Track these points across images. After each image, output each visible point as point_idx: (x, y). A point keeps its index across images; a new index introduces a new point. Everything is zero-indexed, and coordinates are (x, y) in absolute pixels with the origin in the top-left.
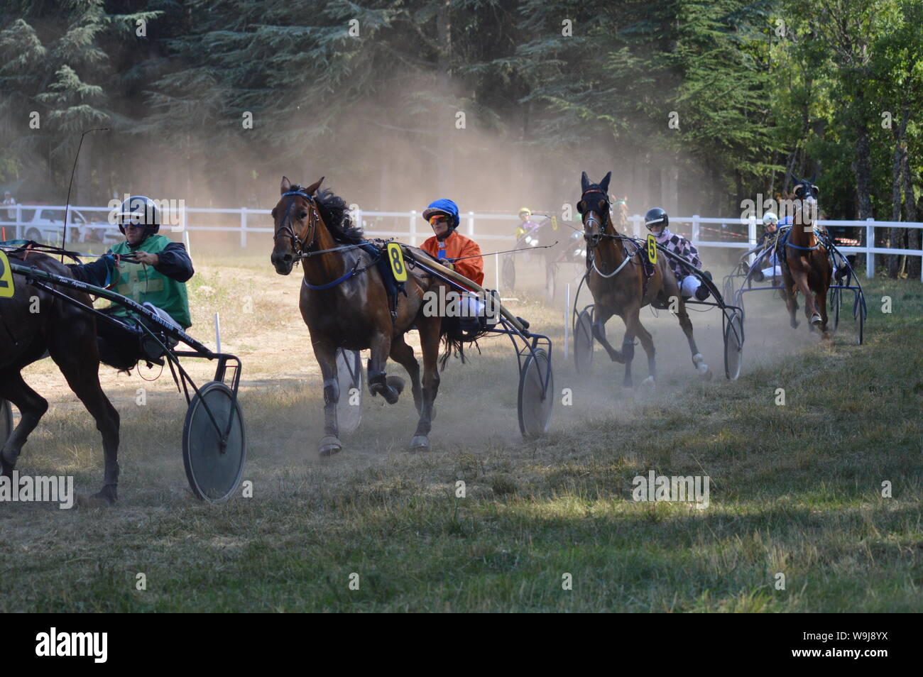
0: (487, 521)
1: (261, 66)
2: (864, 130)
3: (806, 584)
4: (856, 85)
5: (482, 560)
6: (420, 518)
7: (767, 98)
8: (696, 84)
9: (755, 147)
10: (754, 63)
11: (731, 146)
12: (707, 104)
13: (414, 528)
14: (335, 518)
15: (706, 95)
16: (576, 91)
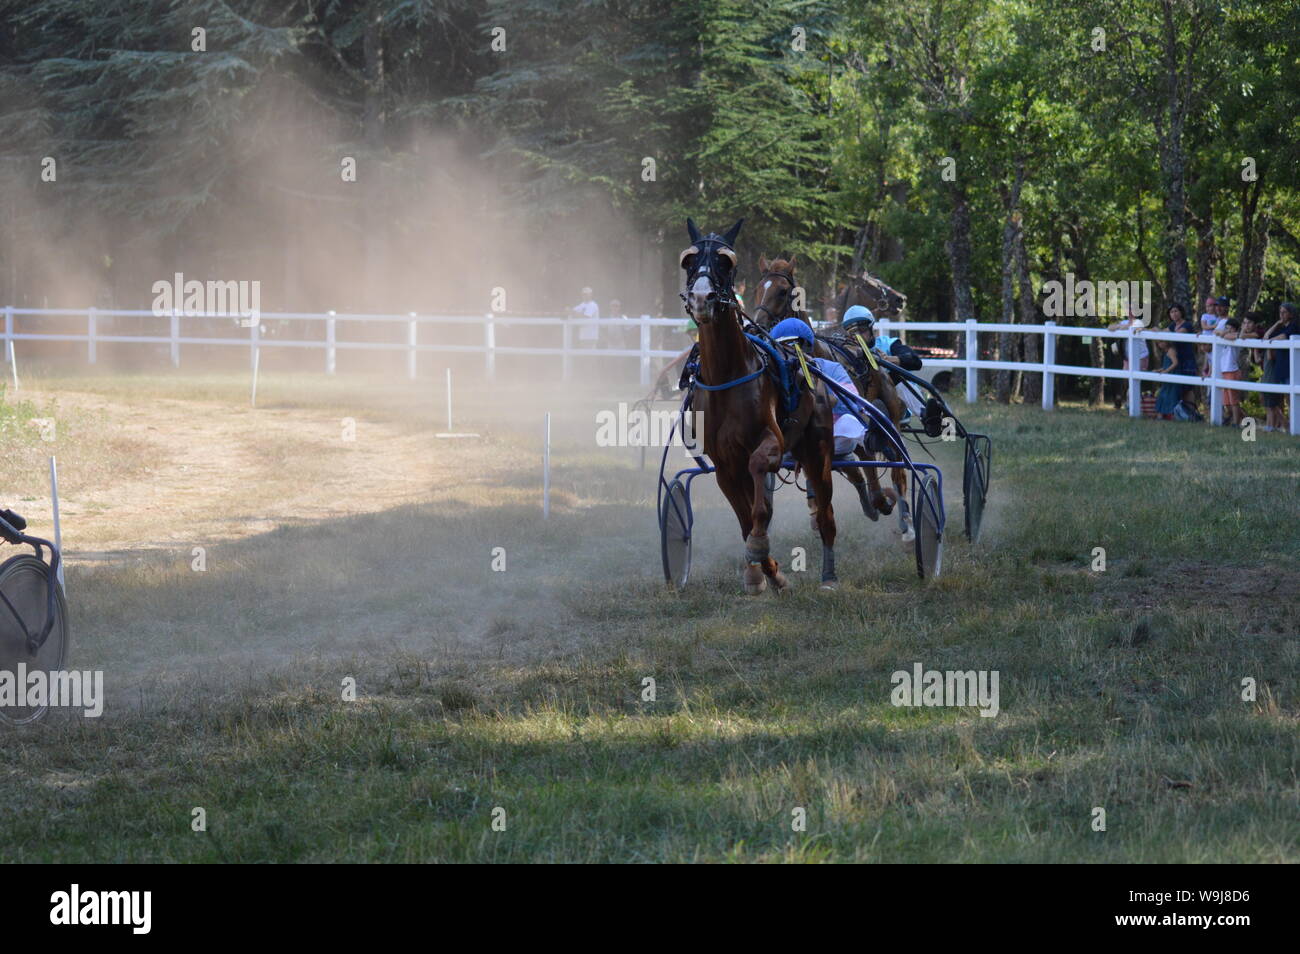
0: (434, 747)
1: (116, 108)
2: (962, 196)
3: (879, 832)
4: (950, 133)
5: (426, 803)
6: (339, 744)
7: (827, 151)
8: (727, 131)
9: (810, 218)
10: (809, 103)
11: (776, 219)
12: (744, 161)
13: (331, 757)
14: (220, 745)
15: (742, 148)
16: (560, 142)
